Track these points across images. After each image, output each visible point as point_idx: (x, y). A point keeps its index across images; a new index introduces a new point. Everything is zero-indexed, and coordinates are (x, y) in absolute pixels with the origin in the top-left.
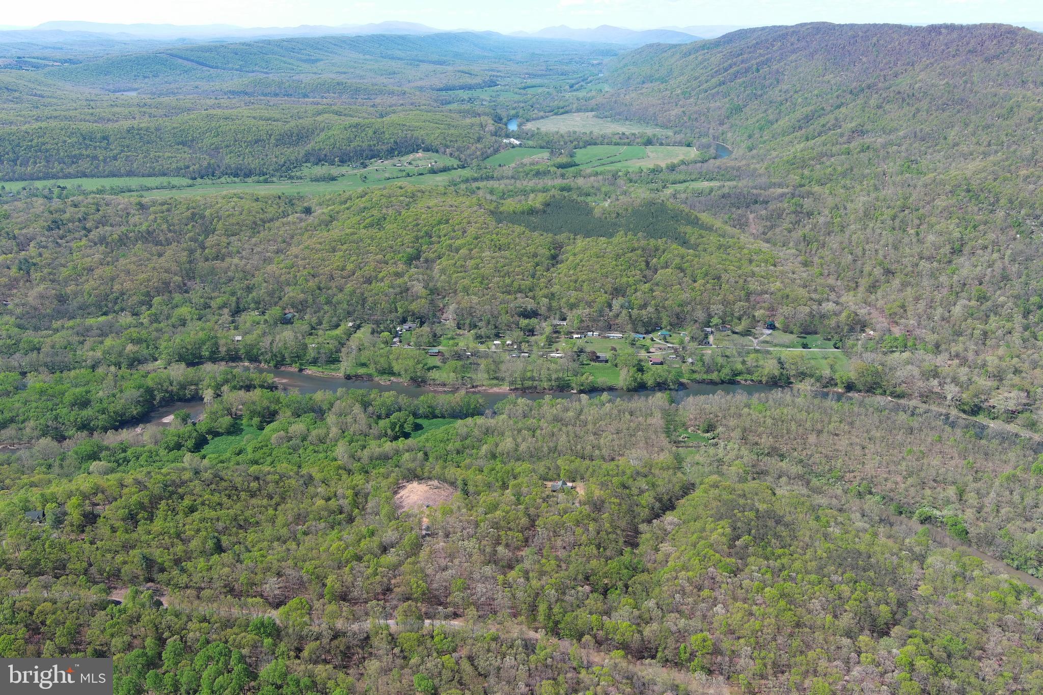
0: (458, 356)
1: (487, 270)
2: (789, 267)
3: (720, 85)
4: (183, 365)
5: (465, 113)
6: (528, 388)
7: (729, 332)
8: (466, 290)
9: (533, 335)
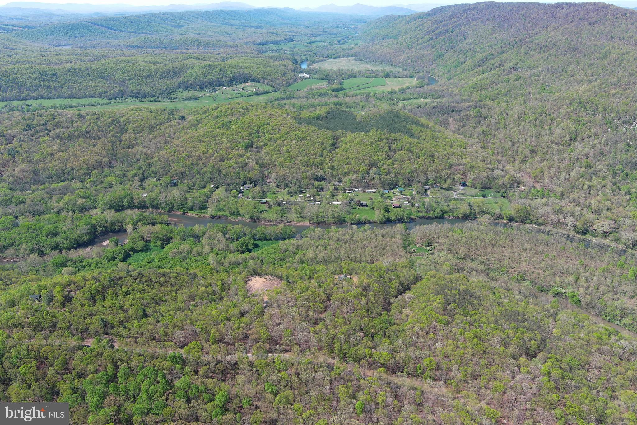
0: (278, 204)
1: (293, 153)
2: (474, 149)
3: (430, 40)
4: (113, 211)
5: (275, 58)
6: (321, 222)
7: (439, 188)
8: (281, 165)
9: (322, 191)
